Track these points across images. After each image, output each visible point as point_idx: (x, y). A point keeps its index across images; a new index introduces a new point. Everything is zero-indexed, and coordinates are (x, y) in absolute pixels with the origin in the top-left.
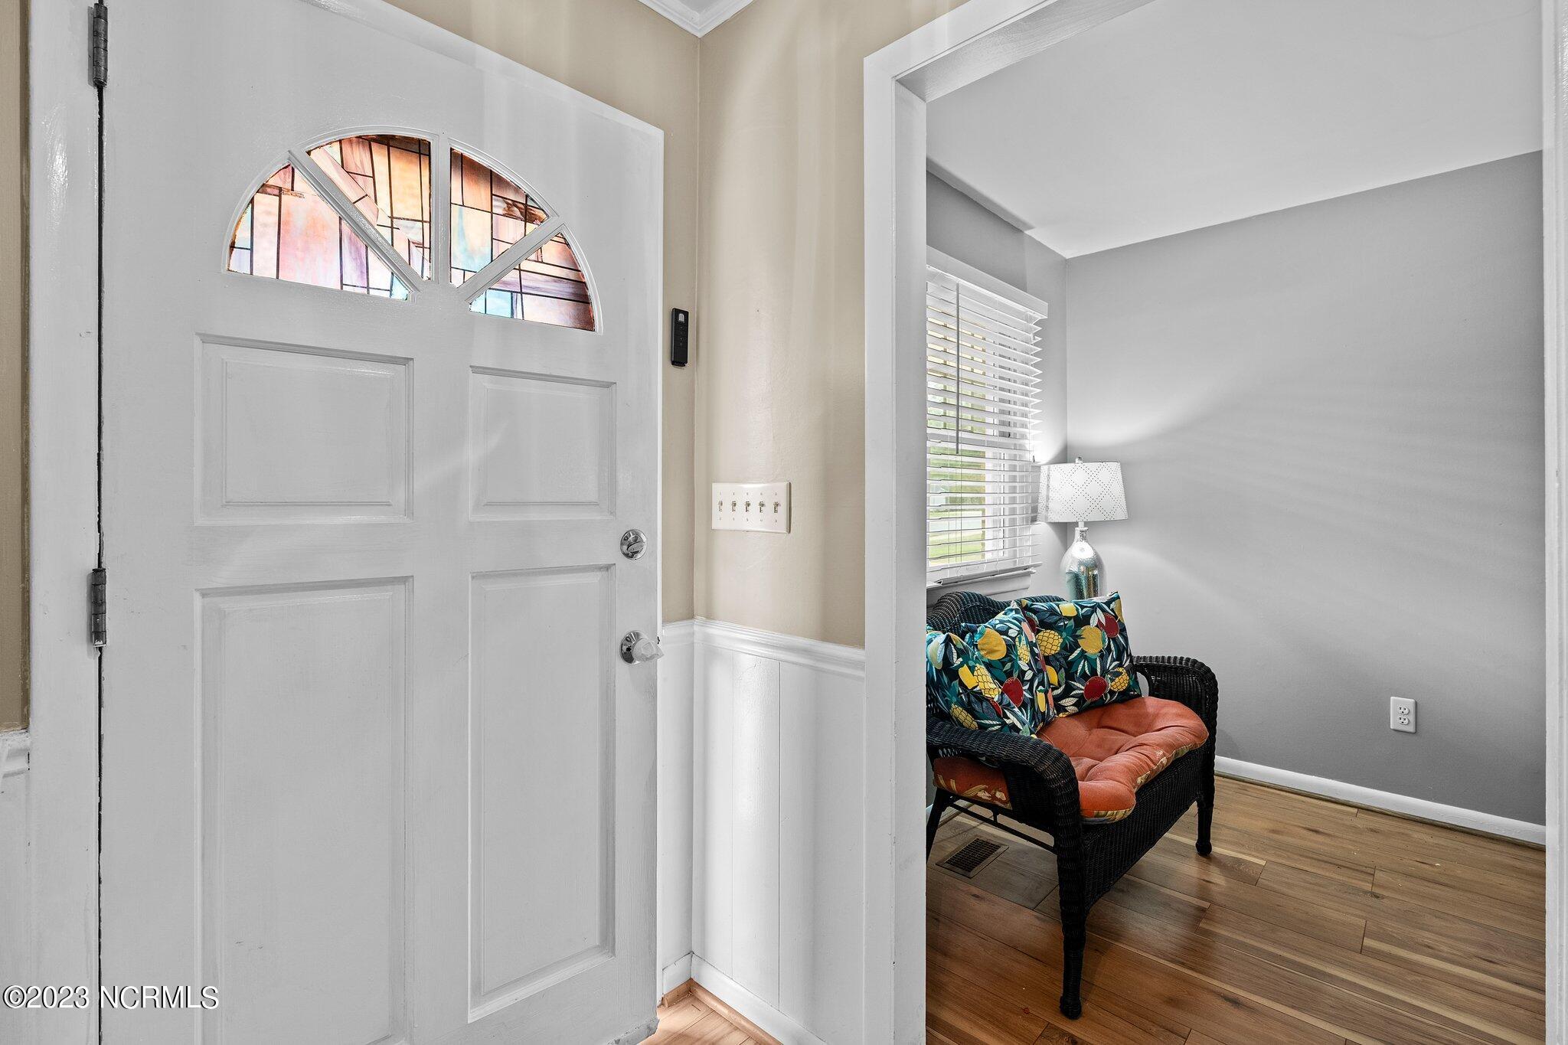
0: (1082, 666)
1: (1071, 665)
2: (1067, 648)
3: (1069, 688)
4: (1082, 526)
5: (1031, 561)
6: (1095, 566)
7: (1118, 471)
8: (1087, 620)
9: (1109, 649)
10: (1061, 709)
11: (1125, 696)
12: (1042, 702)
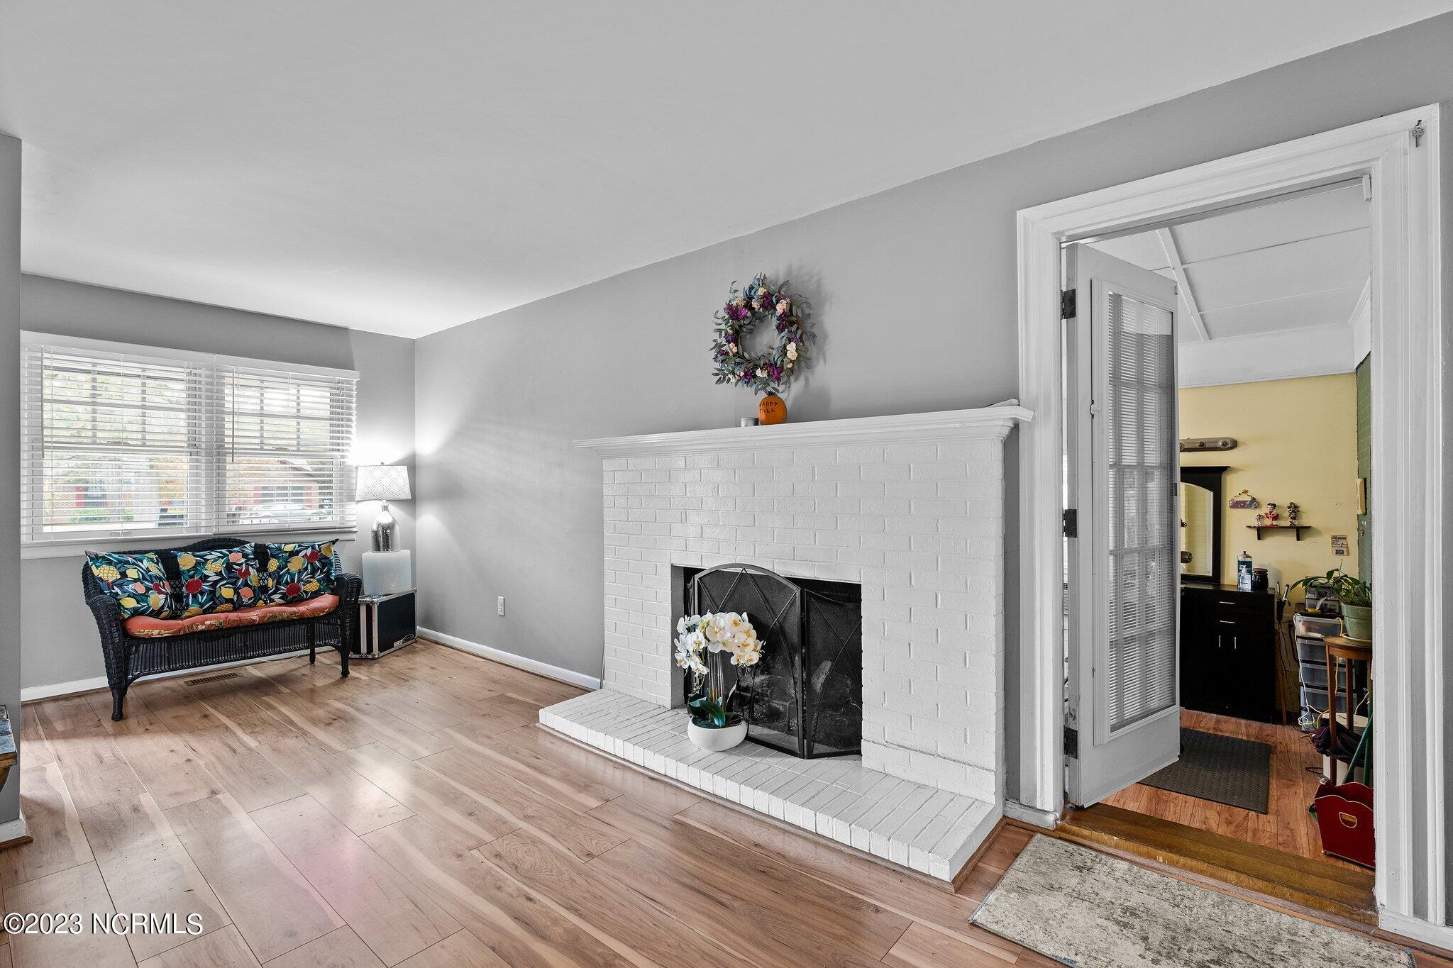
0: (287, 578)
1: (281, 577)
2: (280, 568)
3: (277, 589)
4: (384, 503)
5: (354, 524)
6: (391, 527)
7: (404, 471)
8: (297, 553)
9: (306, 569)
10: (272, 600)
11: (316, 594)
12: (227, 592)
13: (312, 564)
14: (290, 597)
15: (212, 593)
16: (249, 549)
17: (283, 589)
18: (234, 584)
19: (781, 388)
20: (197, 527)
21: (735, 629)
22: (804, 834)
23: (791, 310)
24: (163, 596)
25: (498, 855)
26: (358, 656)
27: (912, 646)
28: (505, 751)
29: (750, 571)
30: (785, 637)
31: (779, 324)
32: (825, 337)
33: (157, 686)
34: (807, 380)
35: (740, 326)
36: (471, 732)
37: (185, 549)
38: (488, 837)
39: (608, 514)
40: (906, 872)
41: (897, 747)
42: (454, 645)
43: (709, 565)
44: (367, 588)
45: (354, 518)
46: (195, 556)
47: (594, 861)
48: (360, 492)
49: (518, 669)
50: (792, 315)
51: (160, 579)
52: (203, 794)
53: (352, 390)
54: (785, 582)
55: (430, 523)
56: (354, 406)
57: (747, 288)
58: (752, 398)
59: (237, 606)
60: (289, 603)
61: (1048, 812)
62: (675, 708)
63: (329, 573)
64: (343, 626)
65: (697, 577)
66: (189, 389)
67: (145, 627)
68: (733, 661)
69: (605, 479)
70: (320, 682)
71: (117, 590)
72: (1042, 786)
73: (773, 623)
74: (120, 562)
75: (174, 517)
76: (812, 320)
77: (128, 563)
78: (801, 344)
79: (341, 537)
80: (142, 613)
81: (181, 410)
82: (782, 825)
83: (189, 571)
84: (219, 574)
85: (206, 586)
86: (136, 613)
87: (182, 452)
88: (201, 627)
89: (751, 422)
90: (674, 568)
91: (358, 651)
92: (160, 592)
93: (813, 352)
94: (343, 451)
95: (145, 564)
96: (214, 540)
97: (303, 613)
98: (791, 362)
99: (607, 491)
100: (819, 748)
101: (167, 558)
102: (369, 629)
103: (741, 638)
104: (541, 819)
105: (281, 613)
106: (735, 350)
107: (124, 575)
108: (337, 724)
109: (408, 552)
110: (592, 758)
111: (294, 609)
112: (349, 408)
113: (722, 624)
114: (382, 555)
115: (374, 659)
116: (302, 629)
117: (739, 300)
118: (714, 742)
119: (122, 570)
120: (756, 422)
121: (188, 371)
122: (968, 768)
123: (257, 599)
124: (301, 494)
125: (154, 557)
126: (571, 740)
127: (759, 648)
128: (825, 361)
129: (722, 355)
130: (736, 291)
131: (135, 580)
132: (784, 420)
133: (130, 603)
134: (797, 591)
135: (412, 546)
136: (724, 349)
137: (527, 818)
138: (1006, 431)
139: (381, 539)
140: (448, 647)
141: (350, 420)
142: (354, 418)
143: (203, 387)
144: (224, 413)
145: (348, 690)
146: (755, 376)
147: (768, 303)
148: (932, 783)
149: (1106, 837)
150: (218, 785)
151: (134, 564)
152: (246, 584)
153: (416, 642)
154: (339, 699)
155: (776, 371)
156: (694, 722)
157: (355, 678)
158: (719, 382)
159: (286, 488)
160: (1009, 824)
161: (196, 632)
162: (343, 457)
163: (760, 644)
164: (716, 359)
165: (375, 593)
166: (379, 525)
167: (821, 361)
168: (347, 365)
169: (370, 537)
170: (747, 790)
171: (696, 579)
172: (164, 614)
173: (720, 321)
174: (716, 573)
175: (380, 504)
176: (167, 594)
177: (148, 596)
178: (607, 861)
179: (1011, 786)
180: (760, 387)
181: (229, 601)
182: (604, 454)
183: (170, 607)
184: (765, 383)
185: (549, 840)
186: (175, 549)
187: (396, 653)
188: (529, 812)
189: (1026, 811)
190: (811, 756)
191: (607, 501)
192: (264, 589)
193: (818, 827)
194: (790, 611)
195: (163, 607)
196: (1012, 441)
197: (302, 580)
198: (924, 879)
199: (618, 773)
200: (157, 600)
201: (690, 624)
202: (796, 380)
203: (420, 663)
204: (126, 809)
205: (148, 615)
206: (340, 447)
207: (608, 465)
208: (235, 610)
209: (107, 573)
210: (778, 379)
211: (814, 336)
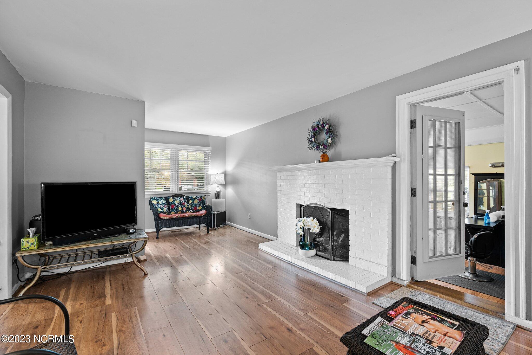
0: (194, 205)
1: (192, 205)
2: (192, 203)
3: (191, 208)
4: (218, 185)
5: (210, 191)
6: (219, 192)
7: (223, 175)
8: (196, 198)
9: (198, 203)
10: (190, 211)
11: (201, 210)
12: (180, 208)
13: (200, 202)
14: (195, 210)
15: (177, 208)
16: (185, 197)
17: (193, 208)
18: (182, 206)
19: (328, 151)
20: (173, 191)
21: (312, 222)
22: (328, 279)
23: (330, 128)
24: (166, 209)
25: (246, 274)
26: (211, 228)
27: (364, 229)
28: (249, 253)
29: (317, 206)
30: (327, 225)
31: (326, 132)
32: (340, 135)
33: (164, 232)
34: (335, 149)
35: (316, 133)
36: (241, 248)
37: (170, 197)
38: (244, 271)
39: (279, 188)
40: (354, 290)
41: (359, 259)
42: (237, 227)
43: (306, 204)
44: (213, 209)
45: (210, 189)
46: (173, 199)
47: (270, 278)
48: (211, 182)
49: (254, 234)
50: (330, 129)
51: (165, 204)
52: (179, 256)
53: (209, 153)
54: (327, 209)
55: (230, 191)
56: (210, 157)
57: (317, 122)
58: (318, 154)
59: (182, 212)
60: (194, 212)
61: (404, 280)
62: (297, 246)
63: (204, 204)
64: (207, 219)
65: (303, 207)
66: (171, 152)
67: (163, 216)
68: (311, 231)
69: (278, 178)
70: (202, 234)
71: (157, 206)
72: (402, 272)
73: (323, 221)
74: (157, 199)
75: (167, 188)
76: (337, 130)
77: (159, 200)
78: (333, 138)
79: (207, 195)
80: (162, 213)
81: (169, 160)
82: (322, 277)
83: (171, 202)
84: (178, 203)
85: (175, 207)
86: (161, 212)
87: (169, 171)
88: (175, 217)
89: (318, 162)
90: (297, 205)
91: (211, 227)
92: (166, 208)
93: (337, 140)
94: (207, 170)
95: (162, 200)
96: (177, 195)
97: (198, 215)
98: (330, 143)
99: (279, 182)
100: (336, 259)
101: (167, 199)
102: (214, 221)
103: (314, 225)
104: (257, 268)
105: (193, 214)
106: (314, 140)
107: (158, 203)
108: (207, 244)
109: (224, 199)
110: (272, 257)
111: (196, 214)
112: (209, 158)
113: (308, 220)
114: (217, 200)
115: (215, 229)
116: (198, 219)
117: (315, 125)
118: (306, 254)
119: (158, 201)
120: (320, 162)
121: (171, 149)
122: (380, 265)
123: (187, 211)
124: (192, 182)
125: (164, 198)
126: (267, 252)
127: (319, 228)
128: (340, 143)
129: (311, 142)
130: (314, 123)
131: (161, 204)
132: (328, 161)
133: (160, 210)
134: (330, 211)
135: (225, 197)
136: (311, 140)
137: (254, 268)
138: (392, 164)
139: (217, 195)
140: (235, 227)
141: (209, 161)
142: (210, 161)
143: (174, 154)
144: (178, 160)
145: (209, 236)
146: (319, 148)
147: (323, 126)
148: (369, 270)
149: (422, 289)
150: (182, 254)
151: (160, 200)
152: (184, 207)
153: (226, 226)
154: (207, 238)
155: (326, 146)
156: (300, 248)
157: (211, 234)
158: (310, 149)
159: (188, 181)
160: (393, 284)
161: (173, 218)
162: (207, 172)
163: (320, 227)
164: (308, 143)
165: (215, 211)
166: (216, 191)
167: (339, 143)
168: (208, 146)
169: (214, 195)
170: (313, 267)
171: (303, 208)
172: (166, 213)
173: (310, 132)
174: (308, 206)
175: (216, 185)
176: (167, 208)
177: (163, 208)
178: (273, 279)
179: (394, 272)
180: (321, 151)
181: (181, 211)
182: (278, 171)
183: (168, 212)
184: (323, 150)
185: (259, 273)
186: (168, 197)
187: (221, 228)
188: (254, 267)
189: (398, 280)
190: (334, 260)
191: (278, 185)
192: (188, 208)
193: (332, 277)
194: (329, 218)
195: (166, 211)
196: (394, 167)
197: (197, 206)
198: (359, 292)
199: (279, 261)
200: (165, 209)
201: (300, 220)
202: (332, 149)
203: (228, 231)
204: (164, 257)
205: (163, 213)
206: (206, 169)
207: (279, 174)
208: (182, 213)
209: (155, 202)
210: (326, 148)
211: (337, 135)
